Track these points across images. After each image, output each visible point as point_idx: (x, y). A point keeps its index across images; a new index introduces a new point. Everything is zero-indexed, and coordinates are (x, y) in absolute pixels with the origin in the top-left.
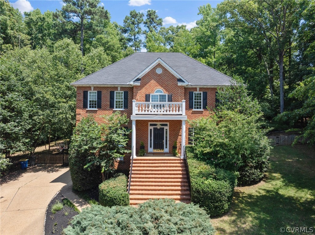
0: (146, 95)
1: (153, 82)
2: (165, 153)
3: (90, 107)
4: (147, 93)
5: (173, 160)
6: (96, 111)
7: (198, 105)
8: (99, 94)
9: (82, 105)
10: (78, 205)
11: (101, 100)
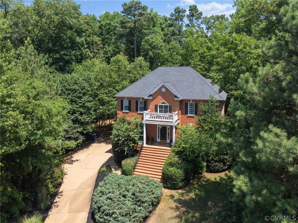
0: (155, 105)
1: (159, 97)
2: (167, 144)
3: (125, 110)
4: (156, 104)
6: (128, 112)
7: (191, 112)
8: (130, 102)
9: (120, 108)
10: (114, 170)
11: (131, 106)
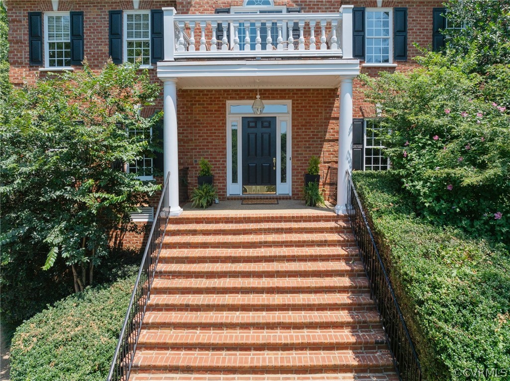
0: (218, 13)
2: (280, 199)
3: (52, 64)
4: (222, 6)
5: (310, 221)
8: (76, 21)
9: (25, 54)
11: (82, 38)
